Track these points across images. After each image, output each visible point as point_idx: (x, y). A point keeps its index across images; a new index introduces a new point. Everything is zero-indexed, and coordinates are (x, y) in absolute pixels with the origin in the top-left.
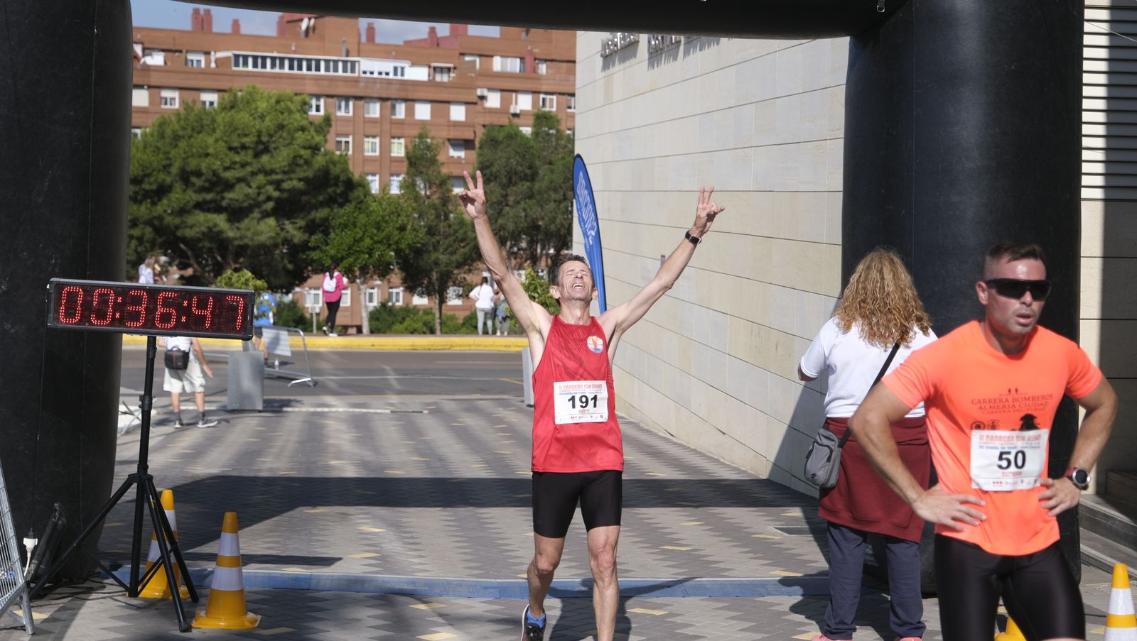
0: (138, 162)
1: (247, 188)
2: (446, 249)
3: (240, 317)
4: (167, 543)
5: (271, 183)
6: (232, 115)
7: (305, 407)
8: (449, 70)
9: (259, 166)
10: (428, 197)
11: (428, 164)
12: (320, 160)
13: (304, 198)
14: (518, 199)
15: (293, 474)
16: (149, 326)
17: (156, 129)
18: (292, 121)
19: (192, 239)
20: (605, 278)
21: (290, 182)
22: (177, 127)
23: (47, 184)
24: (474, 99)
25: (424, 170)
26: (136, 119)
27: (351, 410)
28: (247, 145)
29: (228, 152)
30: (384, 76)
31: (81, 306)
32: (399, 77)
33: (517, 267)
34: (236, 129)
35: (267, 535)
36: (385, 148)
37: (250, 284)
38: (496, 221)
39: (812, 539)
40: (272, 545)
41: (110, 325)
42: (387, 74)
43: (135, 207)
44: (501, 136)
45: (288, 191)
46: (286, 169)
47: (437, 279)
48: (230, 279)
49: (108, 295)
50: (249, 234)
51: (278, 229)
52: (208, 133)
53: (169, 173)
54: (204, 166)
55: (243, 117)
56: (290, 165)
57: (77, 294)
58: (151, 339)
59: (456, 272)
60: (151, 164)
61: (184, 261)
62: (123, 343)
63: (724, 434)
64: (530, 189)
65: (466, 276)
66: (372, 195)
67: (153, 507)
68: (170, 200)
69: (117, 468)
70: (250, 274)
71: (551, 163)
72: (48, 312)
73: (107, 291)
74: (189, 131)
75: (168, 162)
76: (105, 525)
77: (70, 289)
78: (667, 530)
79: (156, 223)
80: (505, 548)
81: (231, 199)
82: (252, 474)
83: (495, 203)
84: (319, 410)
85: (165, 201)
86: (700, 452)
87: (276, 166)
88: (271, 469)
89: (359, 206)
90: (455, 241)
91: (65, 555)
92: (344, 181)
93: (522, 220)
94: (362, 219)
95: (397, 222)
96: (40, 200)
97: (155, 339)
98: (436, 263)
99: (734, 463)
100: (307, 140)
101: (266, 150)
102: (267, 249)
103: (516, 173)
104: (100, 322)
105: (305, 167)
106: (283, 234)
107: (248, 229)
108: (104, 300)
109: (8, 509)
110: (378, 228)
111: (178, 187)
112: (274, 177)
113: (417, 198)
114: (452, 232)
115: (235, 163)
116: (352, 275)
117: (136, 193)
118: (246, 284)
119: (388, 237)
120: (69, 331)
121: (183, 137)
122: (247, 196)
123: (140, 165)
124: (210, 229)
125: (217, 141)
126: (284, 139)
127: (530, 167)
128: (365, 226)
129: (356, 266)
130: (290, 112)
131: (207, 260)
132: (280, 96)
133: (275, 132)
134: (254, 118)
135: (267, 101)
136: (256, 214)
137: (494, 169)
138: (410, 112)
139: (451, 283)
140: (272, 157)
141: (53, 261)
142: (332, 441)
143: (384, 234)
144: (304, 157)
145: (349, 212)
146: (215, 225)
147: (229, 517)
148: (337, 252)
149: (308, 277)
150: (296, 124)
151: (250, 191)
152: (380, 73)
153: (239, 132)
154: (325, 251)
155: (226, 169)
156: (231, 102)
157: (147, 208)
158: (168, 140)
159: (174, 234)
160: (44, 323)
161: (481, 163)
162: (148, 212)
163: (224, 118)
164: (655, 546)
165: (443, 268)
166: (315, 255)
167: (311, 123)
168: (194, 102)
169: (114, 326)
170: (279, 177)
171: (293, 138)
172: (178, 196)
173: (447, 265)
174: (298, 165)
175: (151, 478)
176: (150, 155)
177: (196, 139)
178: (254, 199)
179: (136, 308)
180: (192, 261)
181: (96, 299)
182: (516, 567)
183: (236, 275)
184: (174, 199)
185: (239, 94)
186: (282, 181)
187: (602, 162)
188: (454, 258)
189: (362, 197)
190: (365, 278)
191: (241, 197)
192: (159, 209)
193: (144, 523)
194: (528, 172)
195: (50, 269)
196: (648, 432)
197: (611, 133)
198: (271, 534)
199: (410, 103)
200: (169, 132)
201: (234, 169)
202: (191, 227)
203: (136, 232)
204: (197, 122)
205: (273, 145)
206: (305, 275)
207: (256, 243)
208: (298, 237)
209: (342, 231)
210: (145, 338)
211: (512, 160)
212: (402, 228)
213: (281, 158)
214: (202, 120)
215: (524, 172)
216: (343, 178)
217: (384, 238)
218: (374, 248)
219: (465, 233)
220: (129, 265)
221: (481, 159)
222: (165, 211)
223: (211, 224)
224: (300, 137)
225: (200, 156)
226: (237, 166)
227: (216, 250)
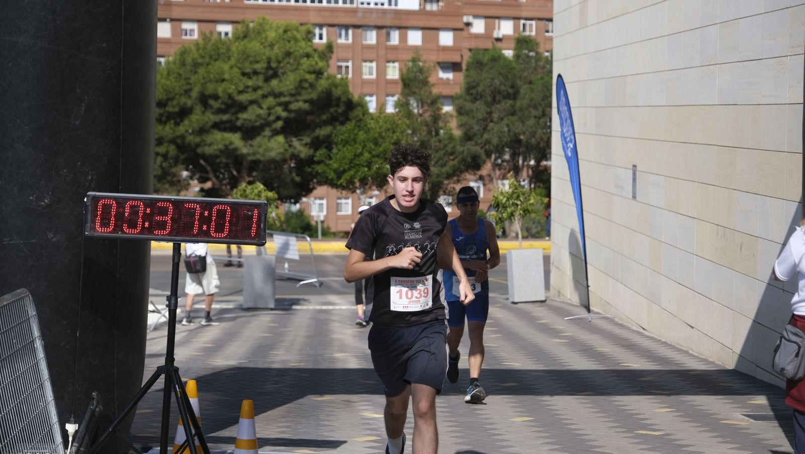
0: (163, 87)
1: (259, 109)
2: (437, 162)
3: (254, 225)
4: (192, 427)
5: (279, 104)
6: (245, 45)
7: (312, 305)
9: (269, 89)
10: (421, 115)
11: (420, 85)
12: (323, 84)
13: (309, 118)
14: (502, 115)
15: (302, 365)
16: (175, 234)
17: (178, 57)
18: (297, 49)
19: (211, 156)
20: (582, 187)
21: (296, 104)
22: (196, 55)
23: (84, 108)
24: (461, 26)
25: (416, 90)
26: (160, 49)
28: (259, 71)
29: (241, 77)
30: (379, 6)
31: (115, 216)
32: (393, 7)
33: (501, 177)
34: (248, 56)
35: (279, 420)
36: (381, 72)
37: (263, 195)
38: (482, 136)
39: (777, 425)
40: (284, 429)
41: (140, 233)
42: (382, 4)
43: (160, 128)
44: (486, 59)
45: (296, 111)
46: (293, 92)
47: (430, 190)
48: (245, 191)
49: (138, 206)
50: (261, 150)
51: (287, 146)
52: (224, 61)
53: (190, 97)
54: (220, 90)
55: (254, 46)
56: (296, 88)
57: (111, 206)
58: (176, 245)
59: (446, 182)
60: (174, 89)
61: (205, 175)
62: (151, 249)
63: (692, 327)
64: (513, 106)
65: (455, 186)
66: (371, 114)
67: (179, 396)
68: (190, 121)
69: (147, 361)
70: (262, 186)
71: (530, 83)
72: (85, 224)
73: (138, 203)
74: (207, 59)
75: (188, 87)
76: (137, 412)
77: (105, 201)
78: (641, 416)
79: (179, 141)
80: (493, 432)
81: (245, 120)
82: (265, 366)
83: (481, 120)
84: (324, 307)
85: (186, 122)
86: (670, 345)
87: (284, 89)
88: (283, 361)
89: (358, 124)
90: (445, 154)
91: (102, 439)
92: (344, 102)
93: (506, 135)
94: (362, 135)
95: (392, 137)
96: (77, 123)
97: (180, 244)
99: (700, 355)
100: (312, 66)
101: (275, 75)
102: (276, 164)
103: (500, 92)
104: (132, 231)
105: (310, 90)
106: (291, 150)
107: (260, 146)
108: (134, 210)
109: (52, 398)
110: (376, 144)
111: (198, 109)
112: (283, 99)
113: (409, 115)
114: (442, 146)
115: (247, 87)
116: (353, 185)
117: (161, 115)
118: (259, 195)
119: (385, 152)
120: (104, 240)
121: (202, 64)
122: (259, 116)
123: (165, 90)
124: (226, 147)
125: (231, 67)
126: (291, 65)
127: (512, 87)
128: (364, 141)
129: (355, 178)
130: (296, 40)
131: (224, 174)
132: (287, 26)
133: (283, 59)
134: (265, 47)
135: (276, 31)
136: (267, 132)
137: (480, 89)
138: (403, 39)
139: (441, 193)
140: (281, 81)
141: (90, 177)
142: (336, 336)
143: (381, 149)
144: (310, 81)
145: (350, 130)
146: (231, 143)
147: (246, 404)
148: (340, 166)
149: (314, 188)
150: (301, 51)
151: (261, 112)
152: (376, 4)
153: (251, 59)
154: (328, 165)
155: (240, 92)
156: (244, 32)
157: (171, 128)
158: (188, 68)
159: (194, 151)
160: (82, 232)
161: (468, 83)
162: (171, 131)
163: (237, 47)
164: (631, 430)
165: (434, 179)
166: (319, 168)
167: (315, 50)
168: (211, 33)
169: (144, 234)
170: (287, 99)
171: (299, 64)
172: (198, 118)
173: (438, 176)
174: (303, 88)
175: (177, 369)
176: (173, 80)
177: (213, 66)
178: (265, 119)
179: (163, 218)
180: (211, 175)
181: (127, 210)
182: (504, 450)
183: (250, 187)
184: (194, 120)
185: (251, 25)
186: (290, 102)
187: (579, 81)
188: (444, 170)
189: (361, 116)
190: (365, 189)
191: (253, 117)
192: (181, 129)
193: (171, 409)
194: (511, 91)
195: (87, 184)
196: (622, 326)
197: (586, 54)
198: (284, 419)
199: (404, 31)
200: (189, 60)
201: (247, 92)
202: (210, 145)
203: (162, 149)
204: (214, 50)
205: (281, 71)
206: (311, 186)
207: (267, 158)
208: (304, 152)
209: (344, 146)
210: (171, 244)
211: (496, 81)
213: (288, 83)
214: (218, 49)
215: (507, 91)
216: (344, 99)
217: (381, 152)
218: (370, 163)
219: (454, 147)
220: (156, 179)
221: (468, 80)
222: (187, 131)
223: (227, 143)
224: (305, 63)
225: (217, 81)
226: (250, 90)
227: (231, 165)
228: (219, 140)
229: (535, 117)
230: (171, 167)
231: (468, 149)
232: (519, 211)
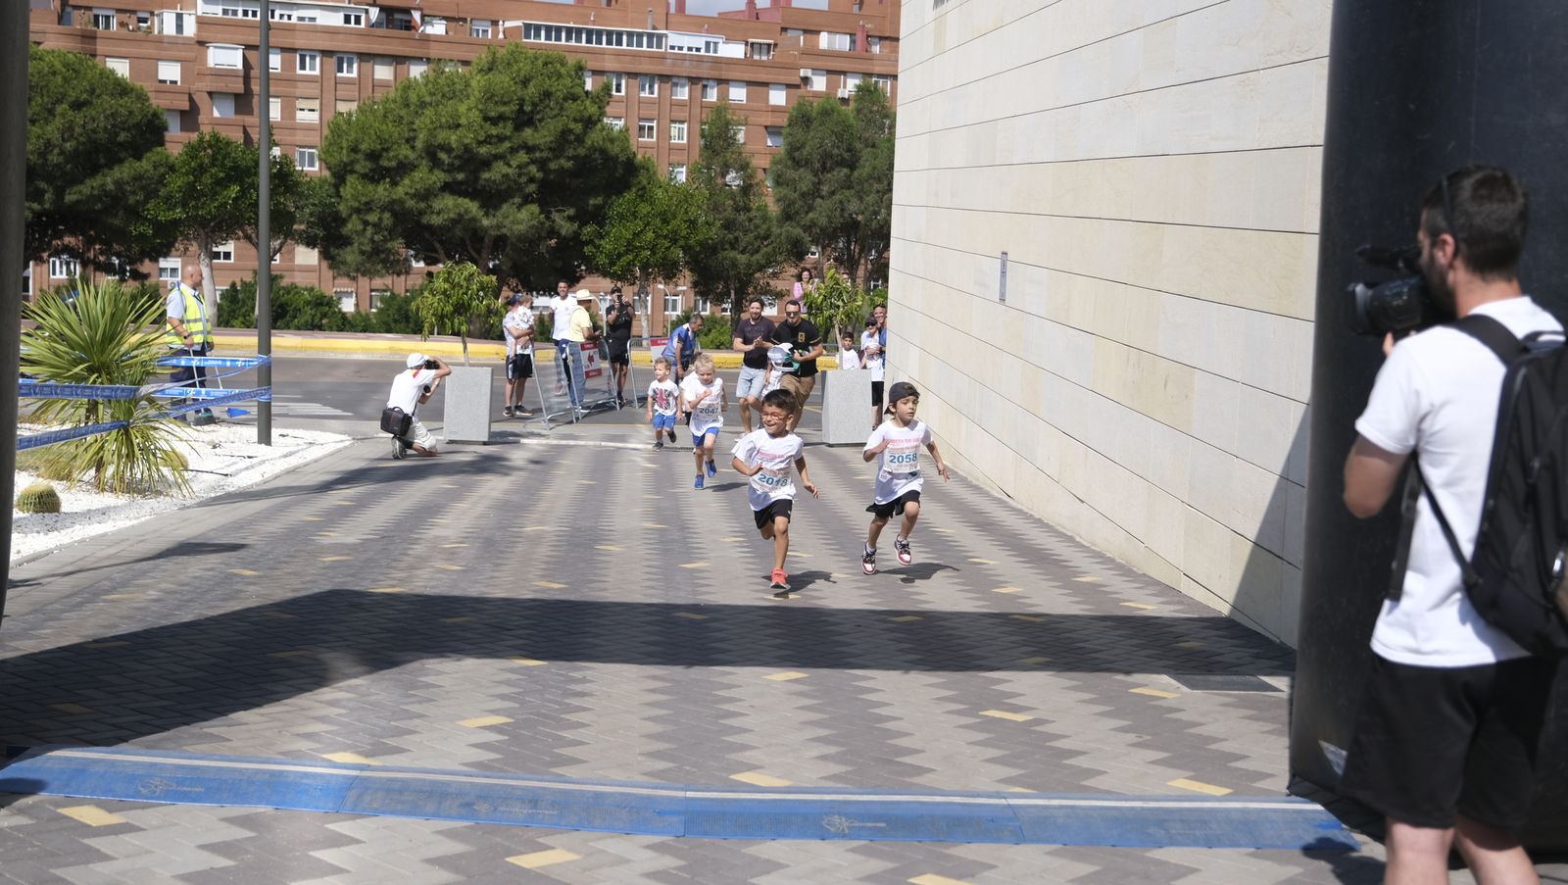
1: (506, 167)
2: (745, 248)
5: (533, 162)
6: (490, 79)
8: (769, 45)
9: (520, 141)
12: (594, 137)
13: (574, 181)
14: (833, 188)
18: (561, 87)
19: (441, 228)
21: (555, 162)
24: (798, 81)
25: (717, 148)
27: (603, 444)
28: (508, 114)
29: (483, 123)
30: (694, 52)
32: (711, 54)
34: (493, 95)
36: (694, 135)
37: (475, 280)
38: (807, 213)
42: (698, 50)
43: (371, 187)
45: (555, 170)
46: (553, 145)
48: (449, 273)
50: (507, 222)
51: (542, 218)
52: (461, 101)
53: (413, 148)
54: (454, 138)
55: (502, 80)
56: (558, 141)
59: (757, 275)
60: (391, 136)
63: (1083, 502)
64: (846, 175)
66: (657, 180)
68: (412, 180)
70: (475, 267)
71: (874, 146)
74: (439, 97)
75: (412, 134)
79: (396, 207)
81: (485, 179)
83: (803, 195)
84: (566, 442)
85: (407, 181)
86: (1047, 524)
87: (541, 141)
89: (642, 193)
90: (756, 238)
92: (624, 163)
93: (838, 213)
94: (645, 208)
95: (686, 214)
98: (734, 264)
99: (1095, 545)
100: (580, 111)
101: (529, 122)
102: (531, 241)
103: (831, 156)
105: (576, 144)
106: (547, 224)
107: (507, 217)
110: (665, 221)
111: (423, 165)
112: (538, 154)
114: (752, 227)
115: (490, 136)
116: (631, 274)
117: (371, 170)
119: (675, 232)
121: (431, 104)
122: (507, 176)
123: (378, 137)
124: (459, 214)
125: (470, 109)
126: (551, 109)
127: (849, 150)
128: (645, 216)
129: (635, 265)
130: (560, 76)
132: (548, 57)
133: (541, 101)
134: (516, 83)
135: (532, 62)
136: (517, 200)
137: (805, 153)
138: (723, 95)
139: (750, 290)
140: (536, 130)
143: (669, 228)
144: (575, 132)
145: (629, 201)
146: (467, 211)
148: (615, 249)
149: (582, 277)
150: (565, 91)
151: (510, 171)
152: (690, 49)
153: (496, 99)
154: (597, 247)
155: (480, 143)
157: (385, 189)
158: (412, 108)
159: (418, 222)
161: (790, 144)
162: (386, 193)
163: (479, 81)
165: (741, 271)
166: (587, 249)
170: (545, 154)
171: (562, 108)
172: (423, 176)
173: (749, 265)
174: (571, 143)
176: (390, 125)
177: (446, 106)
178: (515, 181)
183: (457, 267)
184: (417, 179)
185: (498, 55)
186: (548, 159)
187: (929, 132)
189: (645, 182)
190: (647, 280)
191: (498, 177)
192: (399, 191)
194: (846, 155)
196: (977, 489)
199: (724, 84)
200: (413, 98)
201: (490, 144)
202: (438, 213)
204: (449, 86)
205: (538, 117)
206: (578, 275)
207: (516, 232)
208: (566, 228)
209: (620, 222)
211: (827, 141)
212: (692, 223)
213: (546, 132)
214: (454, 84)
215: (841, 155)
216: (623, 158)
217: (669, 232)
218: (654, 246)
219: (769, 229)
221: (790, 139)
222: (407, 194)
223: (462, 210)
224: (572, 107)
225: (450, 128)
226: (494, 140)
227: (468, 242)
228: (449, 206)
229: (878, 192)
230: (385, 241)
231: (787, 231)
232: (840, 316)
